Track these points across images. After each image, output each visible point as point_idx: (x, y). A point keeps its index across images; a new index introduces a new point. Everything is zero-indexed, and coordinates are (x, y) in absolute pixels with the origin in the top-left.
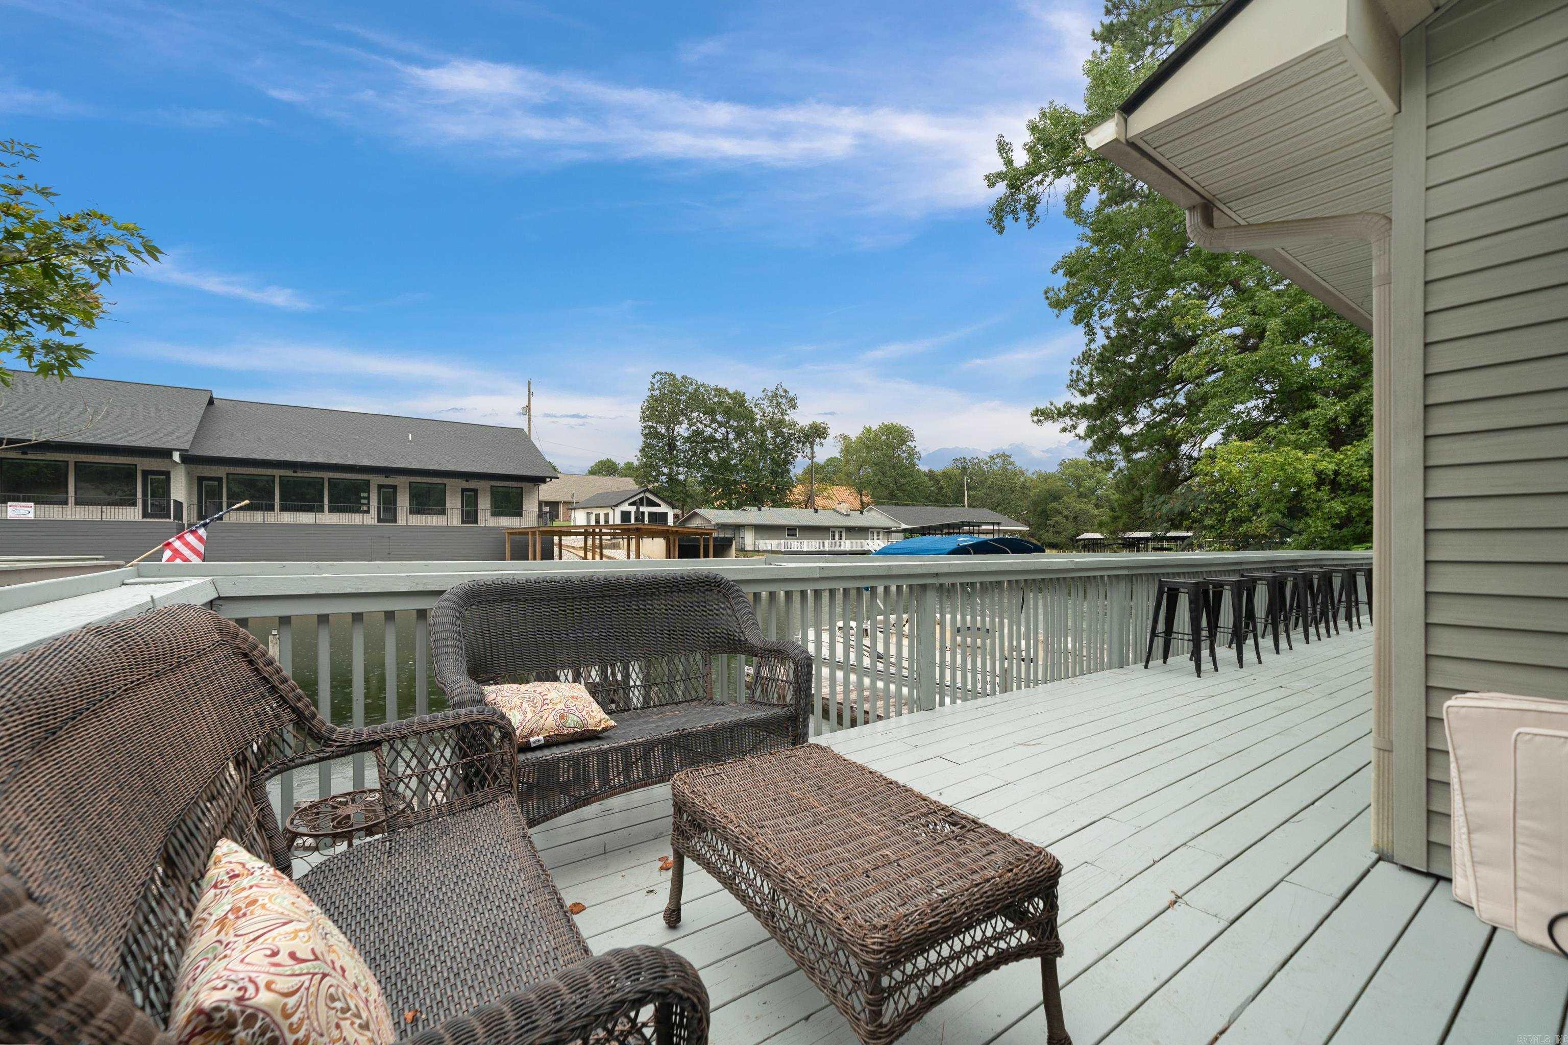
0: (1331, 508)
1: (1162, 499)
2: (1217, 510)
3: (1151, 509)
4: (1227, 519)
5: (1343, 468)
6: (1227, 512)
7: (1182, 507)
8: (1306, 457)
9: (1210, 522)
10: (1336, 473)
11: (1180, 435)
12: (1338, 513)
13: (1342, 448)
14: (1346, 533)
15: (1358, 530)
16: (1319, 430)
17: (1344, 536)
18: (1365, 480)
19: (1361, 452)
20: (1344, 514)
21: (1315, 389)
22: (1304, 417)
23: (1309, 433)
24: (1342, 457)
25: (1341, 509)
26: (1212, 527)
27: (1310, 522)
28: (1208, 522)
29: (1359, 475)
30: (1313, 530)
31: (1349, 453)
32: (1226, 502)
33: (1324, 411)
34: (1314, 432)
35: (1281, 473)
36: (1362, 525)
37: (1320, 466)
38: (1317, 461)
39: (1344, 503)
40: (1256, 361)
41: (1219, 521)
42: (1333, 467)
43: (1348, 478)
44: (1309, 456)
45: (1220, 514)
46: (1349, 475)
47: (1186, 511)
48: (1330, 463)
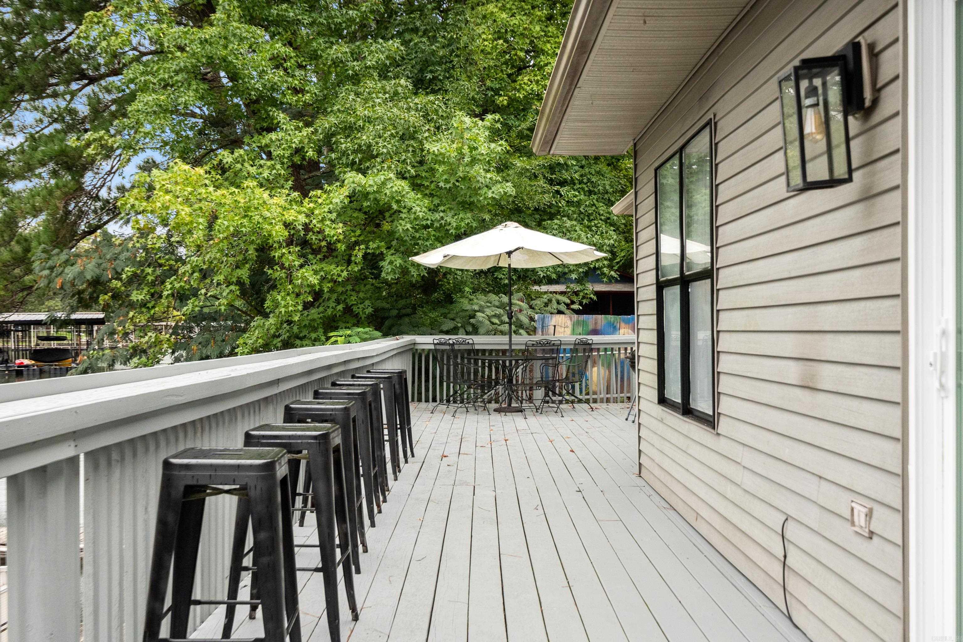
0: (304, 278)
1: (63, 257)
2: (150, 278)
3: (46, 272)
4: (165, 293)
5: (314, 221)
6: (163, 282)
7: (98, 271)
8: (271, 201)
9: (140, 297)
10: (307, 228)
11: (91, 151)
12: (311, 286)
13: (312, 193)
14: (316, 316)
15: (329, 312)
16: (283, 163)
17: (314, 320)
18: (339, 241)
19: (334, 201)
20: (317, 287)
21: (274, 103)
22: (264, 142)
23: (273, 167)
24: (312, 205)
25: (314, 280)
26: (144, 304)
27: (279, 298)
28: (137, 296)
29: (332, 233)
30: (283, 310)
31: (320, 201)
32: (161, 265)
33: (289, 138)
34: (278, 166)
35: (245, 221)
36: (332, 304)
37: (290, 216)
38: (285, 209)
39: (316, 272)
40: (206, 40)
41: (152, 295)
42: (302, 219)
43: (320, 237)
44: (275, 200)
45: (153, 284)
46: (321, 232)
47: (104, 279)
48: (300, 212)
